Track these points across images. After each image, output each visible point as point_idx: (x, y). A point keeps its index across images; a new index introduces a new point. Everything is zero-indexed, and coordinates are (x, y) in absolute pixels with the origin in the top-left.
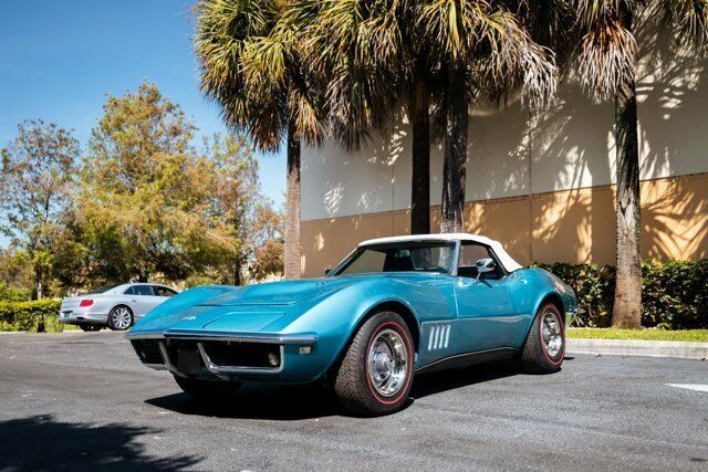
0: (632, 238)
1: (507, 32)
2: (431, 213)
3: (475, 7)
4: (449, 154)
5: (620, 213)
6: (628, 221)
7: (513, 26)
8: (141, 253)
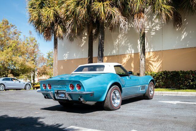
0: (144, 66)
1: (116, 13)
2: (93, 59)
3: (108, 6)
4: (100, 44)
5: (141, 60)
6: (143, 62)
7: (117, 12)
8: (6, 69)
